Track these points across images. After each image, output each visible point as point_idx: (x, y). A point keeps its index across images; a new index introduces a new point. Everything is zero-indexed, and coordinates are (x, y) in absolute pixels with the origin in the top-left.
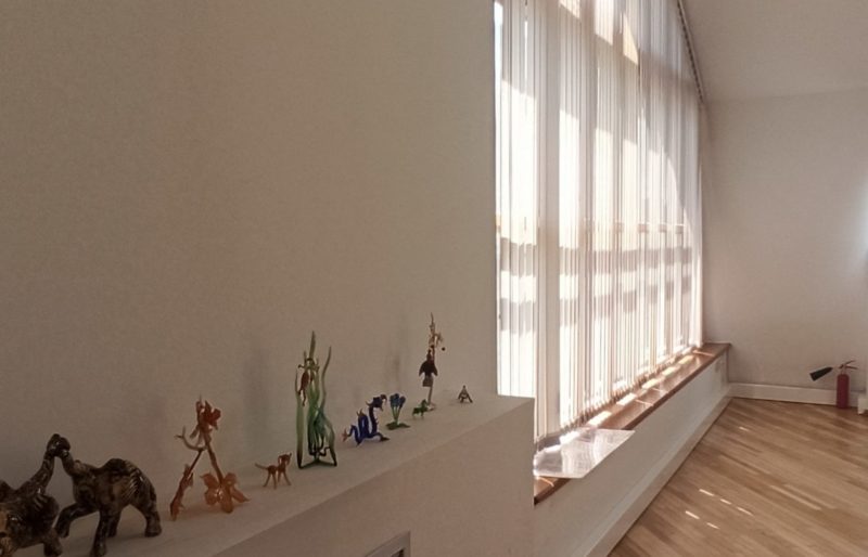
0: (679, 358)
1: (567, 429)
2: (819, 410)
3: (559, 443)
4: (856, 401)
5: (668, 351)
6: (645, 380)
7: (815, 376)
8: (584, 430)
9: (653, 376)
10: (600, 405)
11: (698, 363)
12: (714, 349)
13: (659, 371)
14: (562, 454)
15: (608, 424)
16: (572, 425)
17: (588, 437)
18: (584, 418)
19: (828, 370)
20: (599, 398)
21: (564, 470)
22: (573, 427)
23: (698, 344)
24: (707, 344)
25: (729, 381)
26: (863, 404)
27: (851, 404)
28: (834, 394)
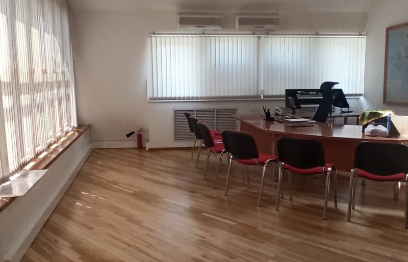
0: (67, 133)
1: (13, 173)
2: (131, 150)
3: (9, 180)
4: (145, 145)
5: (61, 130)
6: (51, 145)
7: (128, 136)
8: (22, 172)
9: (55, 142)
10: (29, 159)
11: (76, 134)
12: (83, 127)
13: (58, 140)
14: (12, 185)
15: (35, 168)
16: (16, 170)
17: (25, 175)
18: (22, 166)
19: (133, 133)
20: (29, 155)
21: (14, 193)
22: (16, 171)
23: (76, 126)
24: (80, 125)
25: (91, 141)
26: (148, 146)
27: (143, 146)
28: (136, 143)
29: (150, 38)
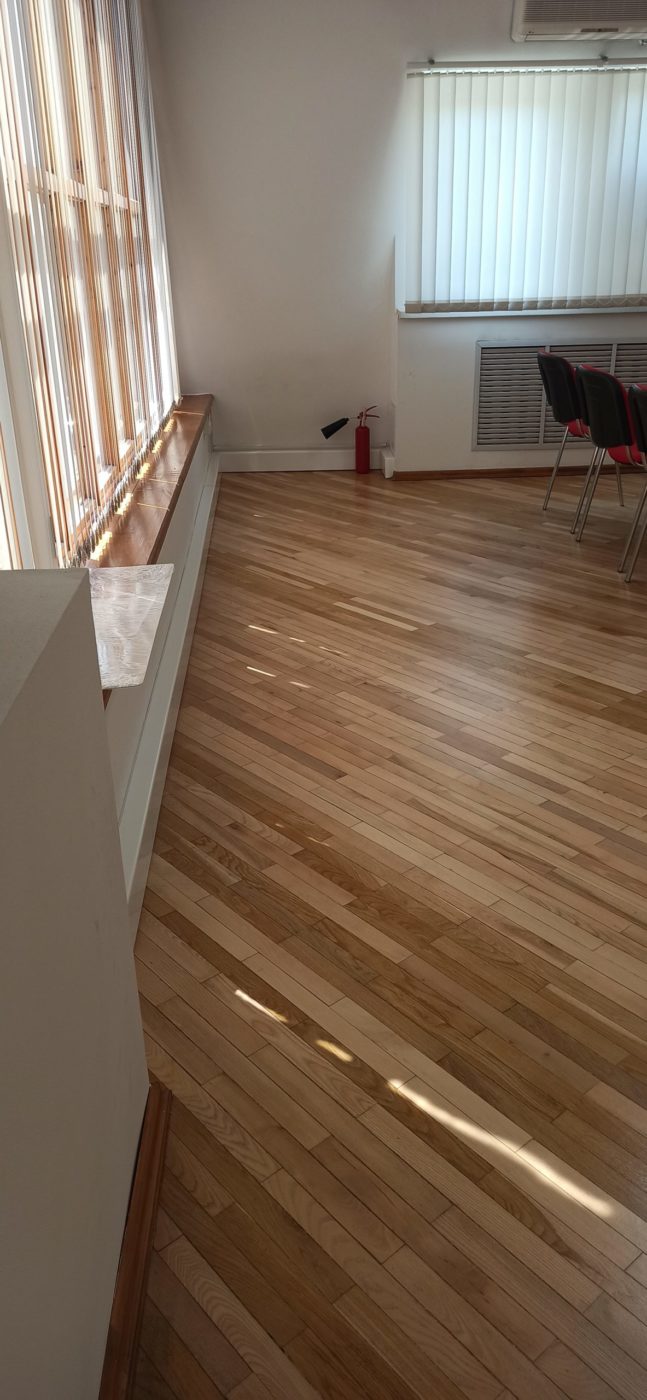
7: (329, 431)
12: (198, 404)
19: (344, 422)
23: (176, 398)
24: (188, 396)
26: (391, 464)
27: (374, 464)
28: (353, 452)
29: (417, 80)
